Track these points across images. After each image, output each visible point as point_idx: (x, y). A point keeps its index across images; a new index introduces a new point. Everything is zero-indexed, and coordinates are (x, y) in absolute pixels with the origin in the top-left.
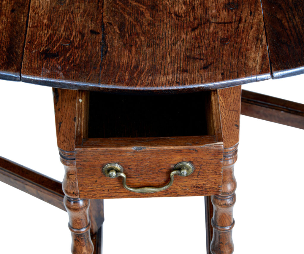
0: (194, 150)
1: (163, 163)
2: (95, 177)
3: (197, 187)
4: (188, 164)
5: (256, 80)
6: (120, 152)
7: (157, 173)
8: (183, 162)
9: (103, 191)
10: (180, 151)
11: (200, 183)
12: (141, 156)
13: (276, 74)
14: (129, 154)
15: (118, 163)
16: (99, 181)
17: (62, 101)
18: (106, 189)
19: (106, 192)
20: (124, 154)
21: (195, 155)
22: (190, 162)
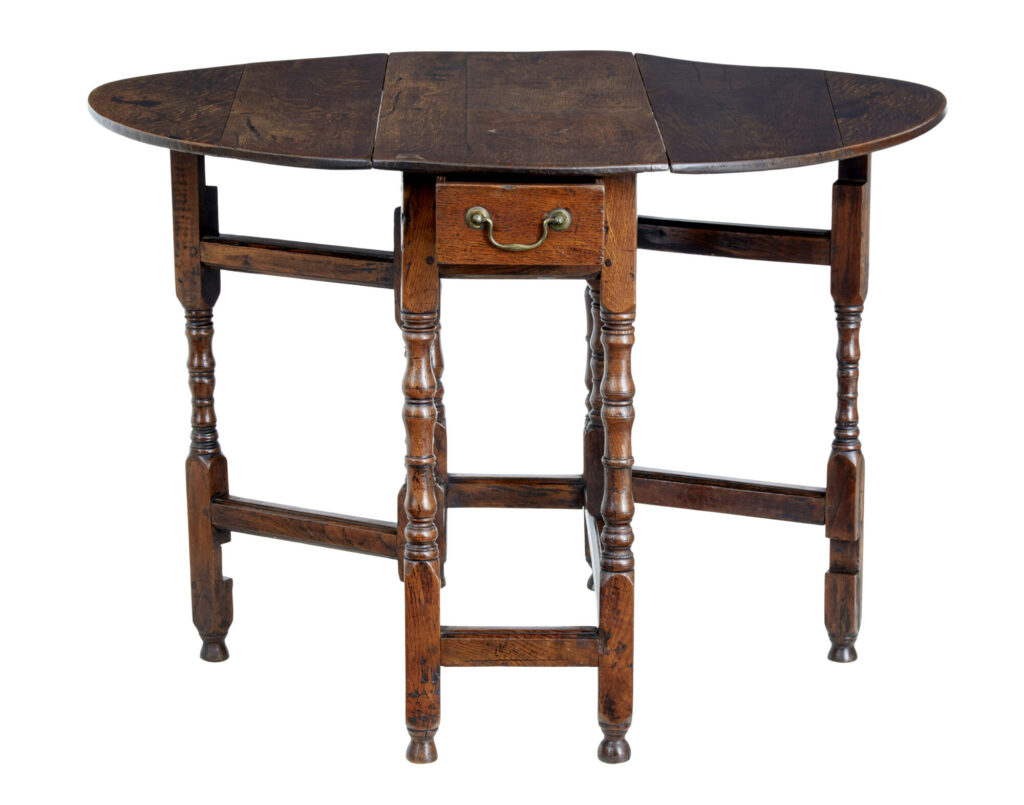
0: (571, 190)
1: (536, 210)
2: (456, 228)
3: (575, 250)
4: (564, 212)
5: (651, 170)
6: (488, 189)
7: (528, 225)
8: (558, 208)
9: (465, 250)
10: (555, 192)
11: (579, 243)
12: (511, 199)
13: (676, 166)
14: (497, 195)
15: (485, 207)
16: (461, 234)
17: (414, 229)
18: (469, 248)
19: (468, 253)
20: (491, 194)
21: (571, 199)
22: (567, 209)
